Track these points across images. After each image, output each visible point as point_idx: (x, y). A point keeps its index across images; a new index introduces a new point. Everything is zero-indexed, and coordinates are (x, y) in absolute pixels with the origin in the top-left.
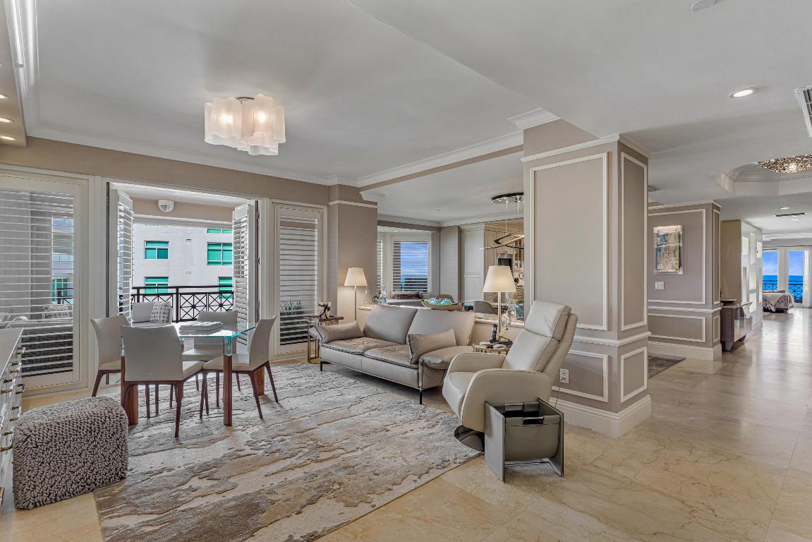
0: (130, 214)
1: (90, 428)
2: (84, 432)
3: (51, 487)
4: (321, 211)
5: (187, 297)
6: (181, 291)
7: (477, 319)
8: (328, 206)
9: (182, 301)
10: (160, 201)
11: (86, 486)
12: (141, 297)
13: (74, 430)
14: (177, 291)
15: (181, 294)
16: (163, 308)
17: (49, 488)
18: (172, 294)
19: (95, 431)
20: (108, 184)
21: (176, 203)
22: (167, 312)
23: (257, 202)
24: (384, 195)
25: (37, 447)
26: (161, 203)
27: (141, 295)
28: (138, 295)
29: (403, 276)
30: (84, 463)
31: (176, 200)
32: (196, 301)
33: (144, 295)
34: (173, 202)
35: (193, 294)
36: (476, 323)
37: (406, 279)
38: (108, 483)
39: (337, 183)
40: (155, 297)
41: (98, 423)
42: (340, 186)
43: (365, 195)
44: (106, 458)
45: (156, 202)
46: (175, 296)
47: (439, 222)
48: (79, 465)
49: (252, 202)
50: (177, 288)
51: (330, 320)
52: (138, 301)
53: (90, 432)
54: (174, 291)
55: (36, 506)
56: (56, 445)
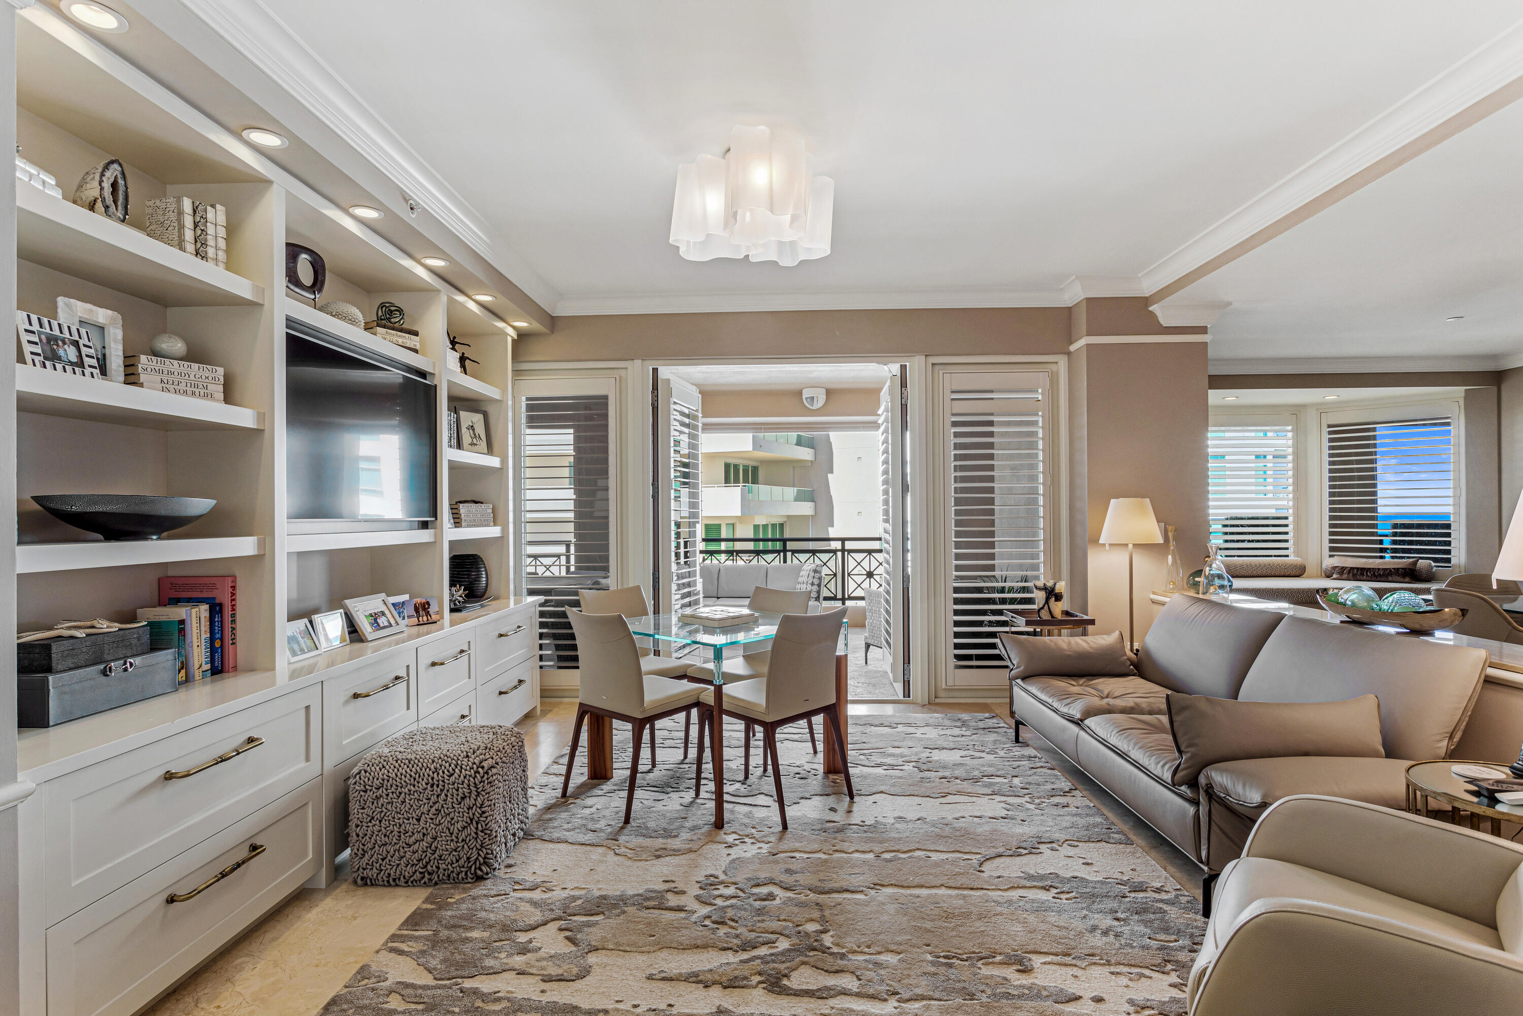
0: (695, 418)
1: (433, 779)
2: (424, 783)
3: (383, 860)
4: (1054, 367)
5: (859, 557)
6: (849, 545)
7: (1491, 672)
8: (1069, 354)
9: (851, 564)
10: (804, 391)
11: (426, 875)
12: (789, 554)
13: (411, 776)
14: (843, 545)
15: (850, 551)
16: (812, 574)
17: (380, 861)
18: (834, 552)
19: (438, 786)
20: (655, 370)
21: (829, 393)
22: (816, 582)
23: (903, 368)
24: (1230, 304)
25: (366, 791)
26: (806, 394)
27: (789, 551)
28: (785, 550)
29: (1388, 517)
30: (424, 835)
31: (830, 386)
32: (874, 564)
33: (794, 552)
34: (824, 391)
35: (870, 552)
36: (1489, 681)
37: (1395, 526)
38: (454, 880)
39: (1083, 297)
40: (808, 555)
41: (443, 772)
42: (1089, 300)
43: (1164, 313)
44: (454, 837)
45: (799, 393)
46: (839, 554)
47: (1494, 357)
48: (417, 836)
49: (895, 368)
50: (843, 540)
51: (1061, 623)
52: (785, 561)
53: (432, 786)
54: (837, 545)
55: (366, 884)
56: (387, 795)
